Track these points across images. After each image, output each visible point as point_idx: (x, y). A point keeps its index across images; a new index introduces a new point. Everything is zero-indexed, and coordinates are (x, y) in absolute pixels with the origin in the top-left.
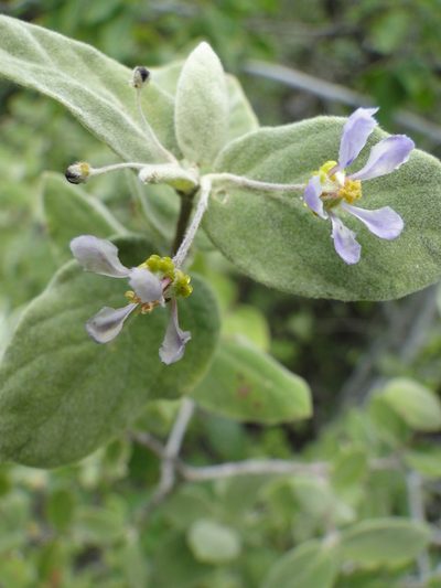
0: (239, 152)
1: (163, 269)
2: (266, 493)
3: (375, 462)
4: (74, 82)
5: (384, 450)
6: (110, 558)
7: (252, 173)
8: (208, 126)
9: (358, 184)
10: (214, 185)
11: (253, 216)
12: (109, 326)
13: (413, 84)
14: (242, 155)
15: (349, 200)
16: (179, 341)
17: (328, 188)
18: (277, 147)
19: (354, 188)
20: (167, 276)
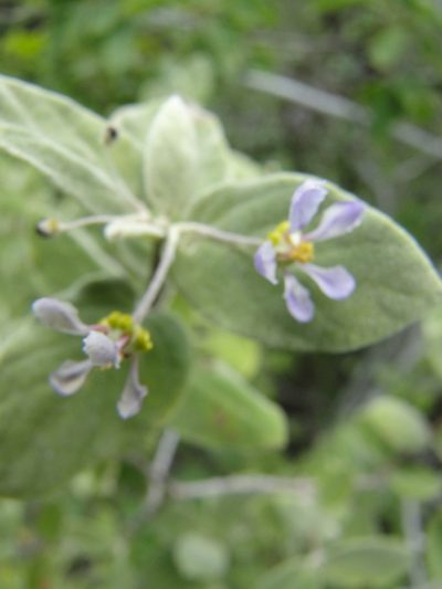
1: (123, 327)
2: (254, 509)
3: (361, 480)
4: (46, 141)
5: (370, 469)
6: (98, 572)
9: (310, 246)
12: (72, 377)
13: (410, 98)
15: (302, 261)
16: (137, 394)
17: (283, 249)
19: (305, 251)
20: (127, 333)
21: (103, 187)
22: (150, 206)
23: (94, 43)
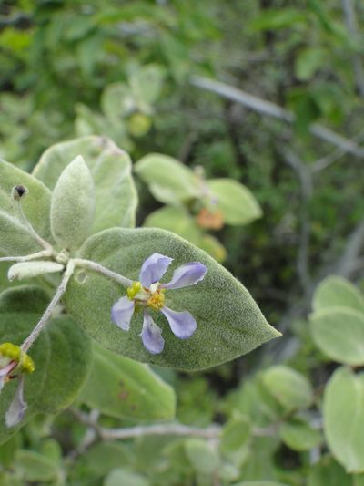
0: (98, 244)
1: (11, 356)
3: (256, 430)
7: (106, 261)
8: (75, 223)
10: (77, 267)
11: (102, 296)
14: (100, 246)
18: (125, 245)
21: (15, 231)
22: (53, 243)
23: (72, 46)
